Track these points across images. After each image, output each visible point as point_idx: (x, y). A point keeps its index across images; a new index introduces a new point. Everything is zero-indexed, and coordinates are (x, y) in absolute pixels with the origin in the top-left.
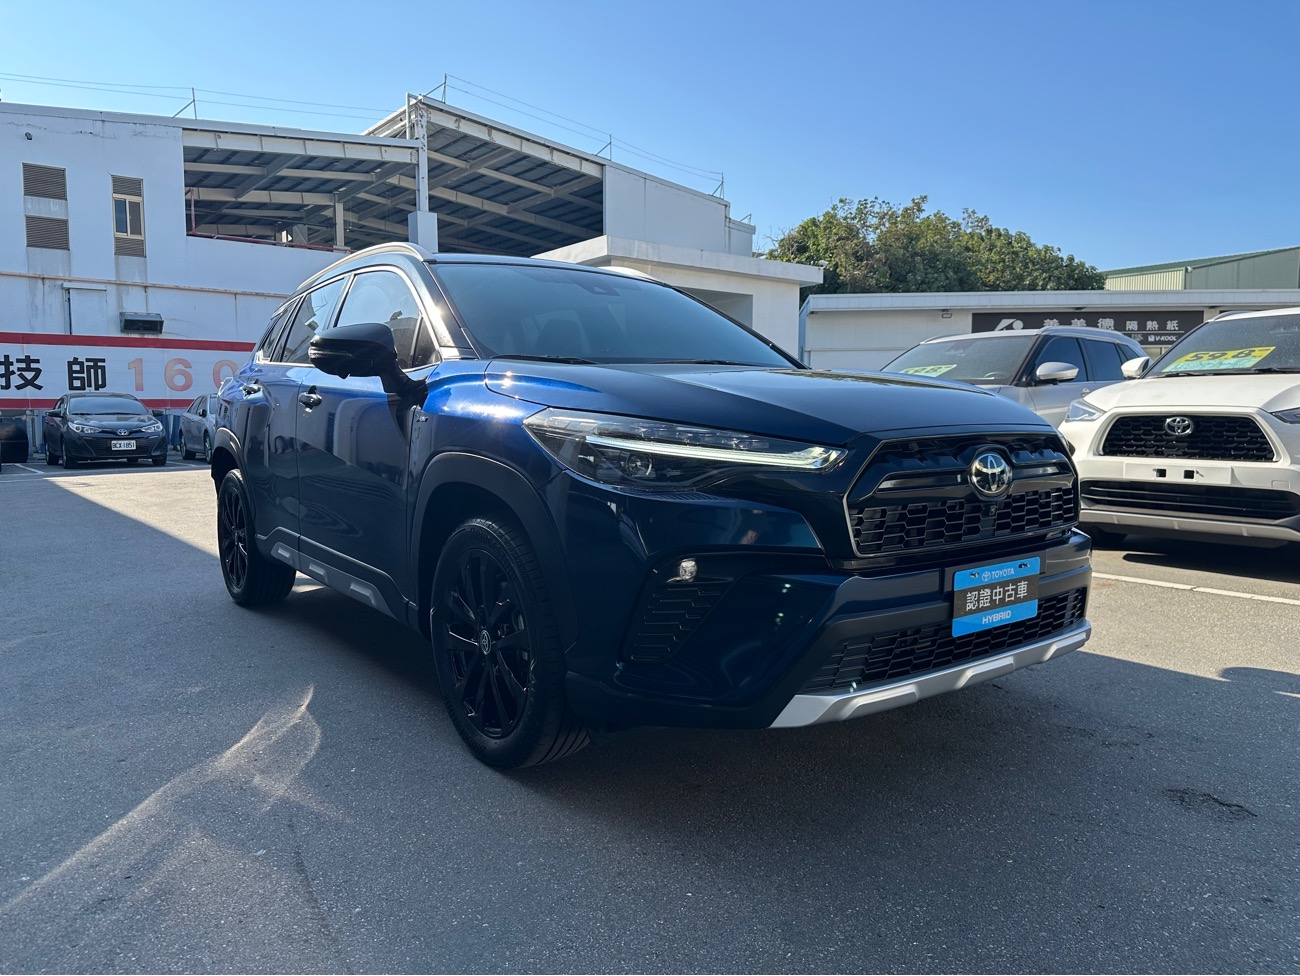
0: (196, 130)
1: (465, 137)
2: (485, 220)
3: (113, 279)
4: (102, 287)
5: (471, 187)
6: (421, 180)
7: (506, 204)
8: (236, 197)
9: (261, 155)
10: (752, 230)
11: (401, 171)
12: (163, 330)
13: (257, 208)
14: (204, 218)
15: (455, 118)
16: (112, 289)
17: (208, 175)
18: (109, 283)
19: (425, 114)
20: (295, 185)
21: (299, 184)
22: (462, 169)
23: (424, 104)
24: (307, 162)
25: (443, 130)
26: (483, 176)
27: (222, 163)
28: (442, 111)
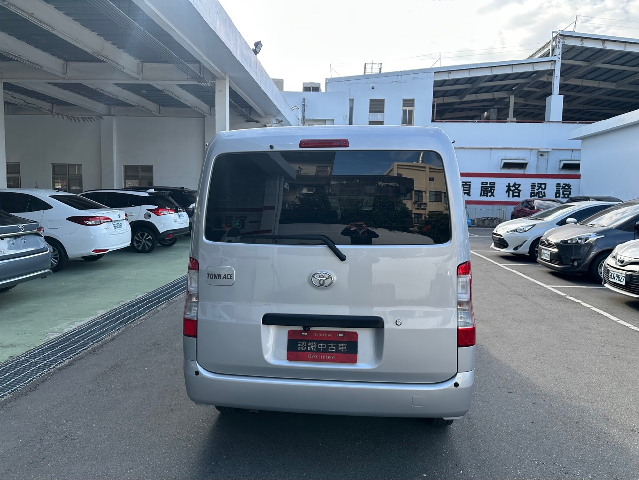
0: (440, 72)
1: (587, 49)
2: (601, 93)
5: (591, 76)
6: (555, 78)
7: (615, 82)
11: (545, 75)
15: (581, 39)
17: (448, 91)
19: (562, 41)
21: (491, 89)
22: (586, 66)
23: (561, 35)
24: (494, 78)
25: (573, 47)
26: (600, 68)
27: (453, 85)
28: (572, 37)
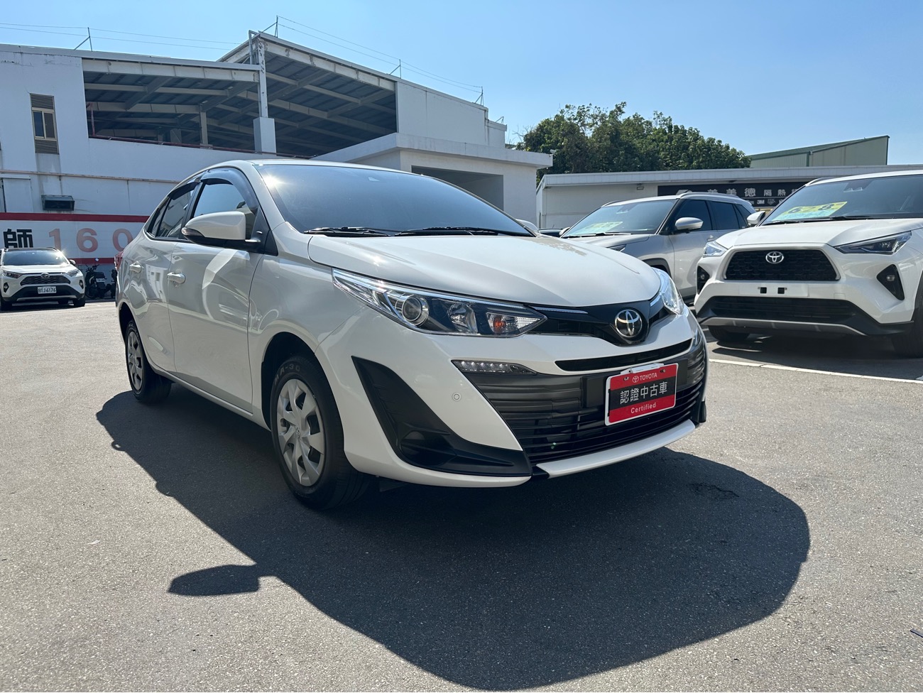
0: (92, 59)
1: (293, 62)
2: (311, 123)
3: (35, 170)
4: (27, 177)
5: (299, 99)
6: (262, 94)
7: (326, 111)
8: (126, 109)
9: (142, 77)
10: (504, 128)
11: (248, 88)
12: (75, 208)
13: (142, 117)
14: (101, 125)
15: (285, 48)
16: (35, 178)
17: (104, 92)
18: (32, 173)
19: (263, 46)
20: (170, 99)
21: (172, 99)
22: (293, 86)
23: (262, 38)
24: (177, 82)
25: (277, 57)
26: (309, 91)
27: (113, 83)
28: (275, 43)
